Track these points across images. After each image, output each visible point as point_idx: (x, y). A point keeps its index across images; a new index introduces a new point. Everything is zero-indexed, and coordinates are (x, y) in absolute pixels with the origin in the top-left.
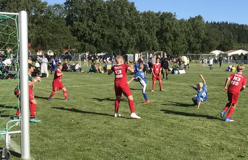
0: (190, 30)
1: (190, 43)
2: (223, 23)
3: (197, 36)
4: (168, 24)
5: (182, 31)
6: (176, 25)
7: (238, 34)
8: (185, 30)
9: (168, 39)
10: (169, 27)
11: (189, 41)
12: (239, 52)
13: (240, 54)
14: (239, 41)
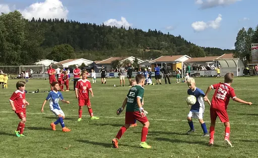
7: (80, 37)
13: (80, 64)
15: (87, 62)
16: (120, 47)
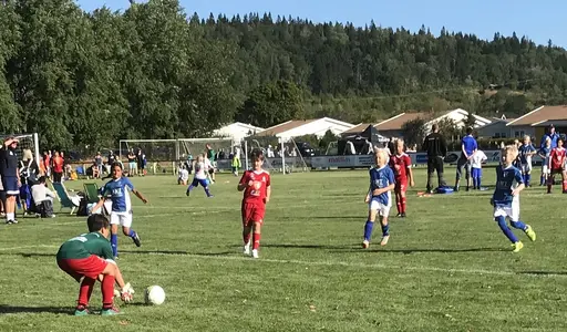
0: (134, 48)
1: (135, 100)
2: (255, 20)
3: (163, 72)
4: (50, 30)
5: (102, 56)
6: (78, 33)
7: (312, 61)
8: (115, 49)
9: (51, 86)
10: (52, 41)
11: (131, 93)
12: (319, 127)
13: (321, 134)
14: (316, 85)
15: (339, 128)
16: (415, 84)
